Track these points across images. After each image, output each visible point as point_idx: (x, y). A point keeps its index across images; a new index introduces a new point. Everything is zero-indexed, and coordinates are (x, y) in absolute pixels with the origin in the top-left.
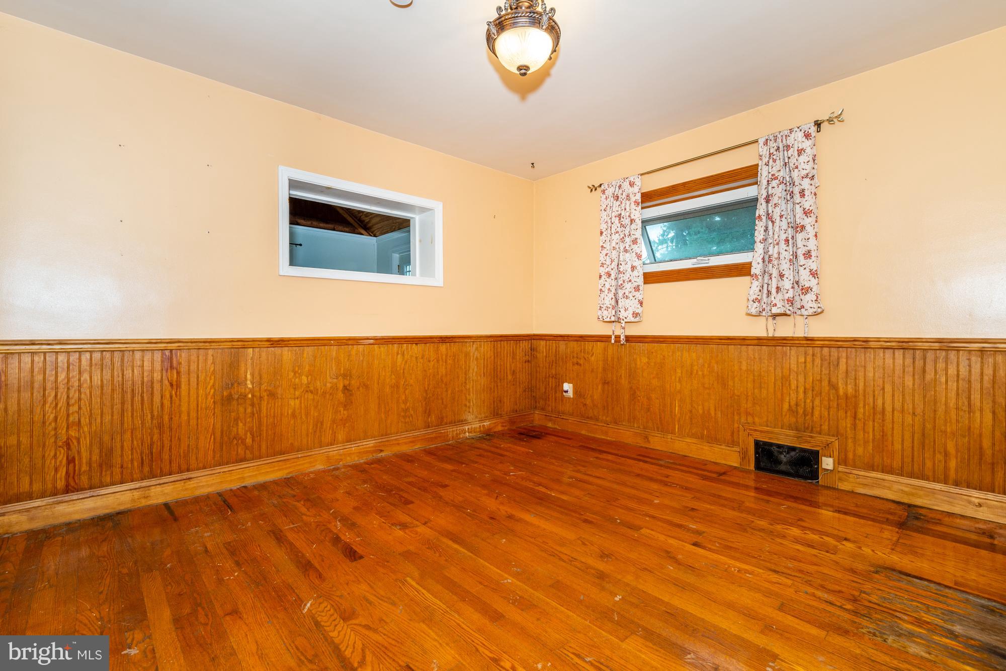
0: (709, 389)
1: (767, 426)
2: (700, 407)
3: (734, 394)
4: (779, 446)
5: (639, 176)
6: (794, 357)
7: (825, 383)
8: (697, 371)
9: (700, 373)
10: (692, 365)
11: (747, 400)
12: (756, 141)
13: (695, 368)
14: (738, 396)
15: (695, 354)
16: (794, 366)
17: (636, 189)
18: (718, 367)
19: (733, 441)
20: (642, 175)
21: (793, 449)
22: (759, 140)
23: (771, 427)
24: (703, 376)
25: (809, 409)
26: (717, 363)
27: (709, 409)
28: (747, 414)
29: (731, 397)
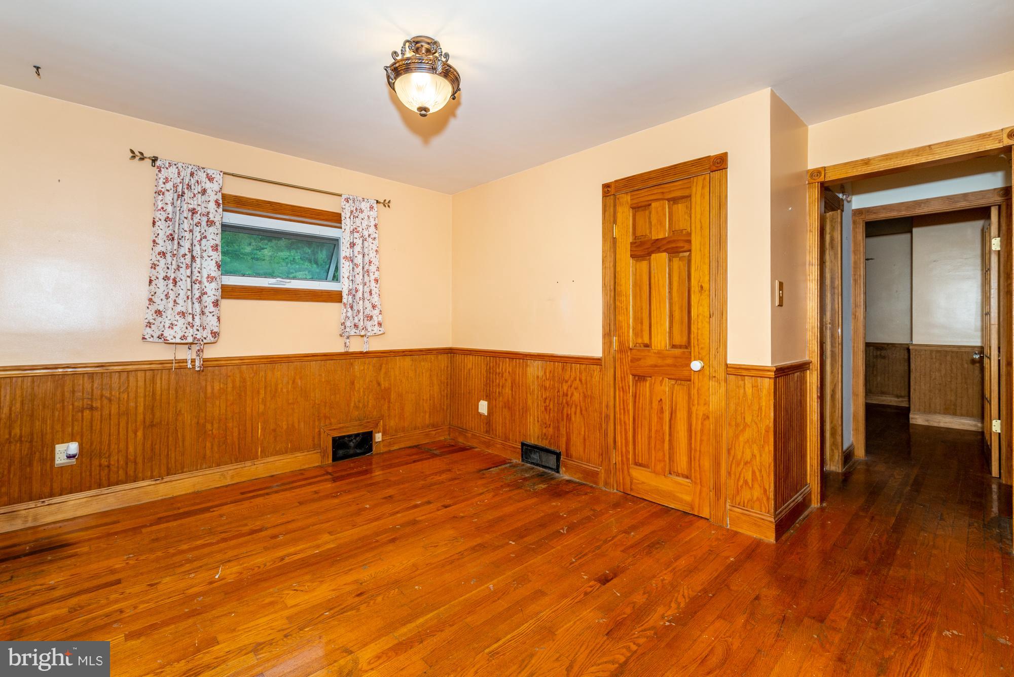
0: (293, 404)
1: (340, 423)
2: (284, 423)
3: (315, 403)
4: (349, 436)
5: (222, 174)
6: (358, 366)
7: (375, 383)
8: (282, 389)
9: (285, 390)
10: (276, 385)
11: (325, 406)
12: (340, 195)
13: (280, 386)
14: (319, 404)
15: (279, 372)
16: (358, 374)
17: (216, 187)
18: (301, 382)
19: (314, 445)
20: (225, 173)
21: (357, 435)
22: (343, 196)
23: (343, 423)
24: (288, 392)
25: (366, 404)
26: (301, 378)
27: (293, 423)
28: (326, 417)
29: (313, 407)
